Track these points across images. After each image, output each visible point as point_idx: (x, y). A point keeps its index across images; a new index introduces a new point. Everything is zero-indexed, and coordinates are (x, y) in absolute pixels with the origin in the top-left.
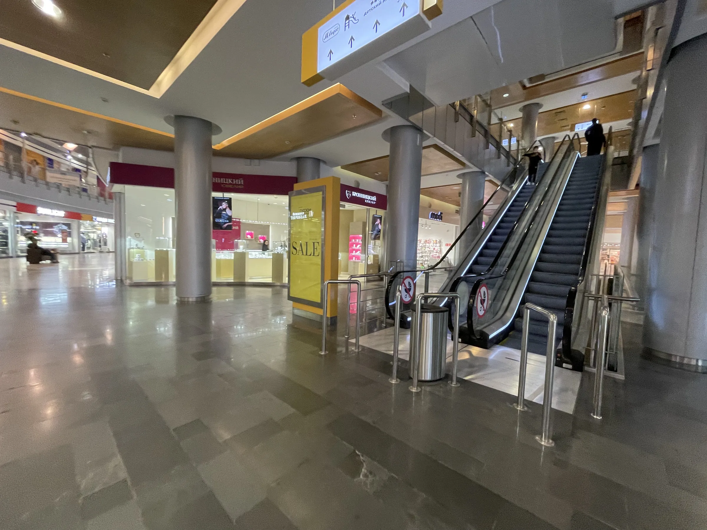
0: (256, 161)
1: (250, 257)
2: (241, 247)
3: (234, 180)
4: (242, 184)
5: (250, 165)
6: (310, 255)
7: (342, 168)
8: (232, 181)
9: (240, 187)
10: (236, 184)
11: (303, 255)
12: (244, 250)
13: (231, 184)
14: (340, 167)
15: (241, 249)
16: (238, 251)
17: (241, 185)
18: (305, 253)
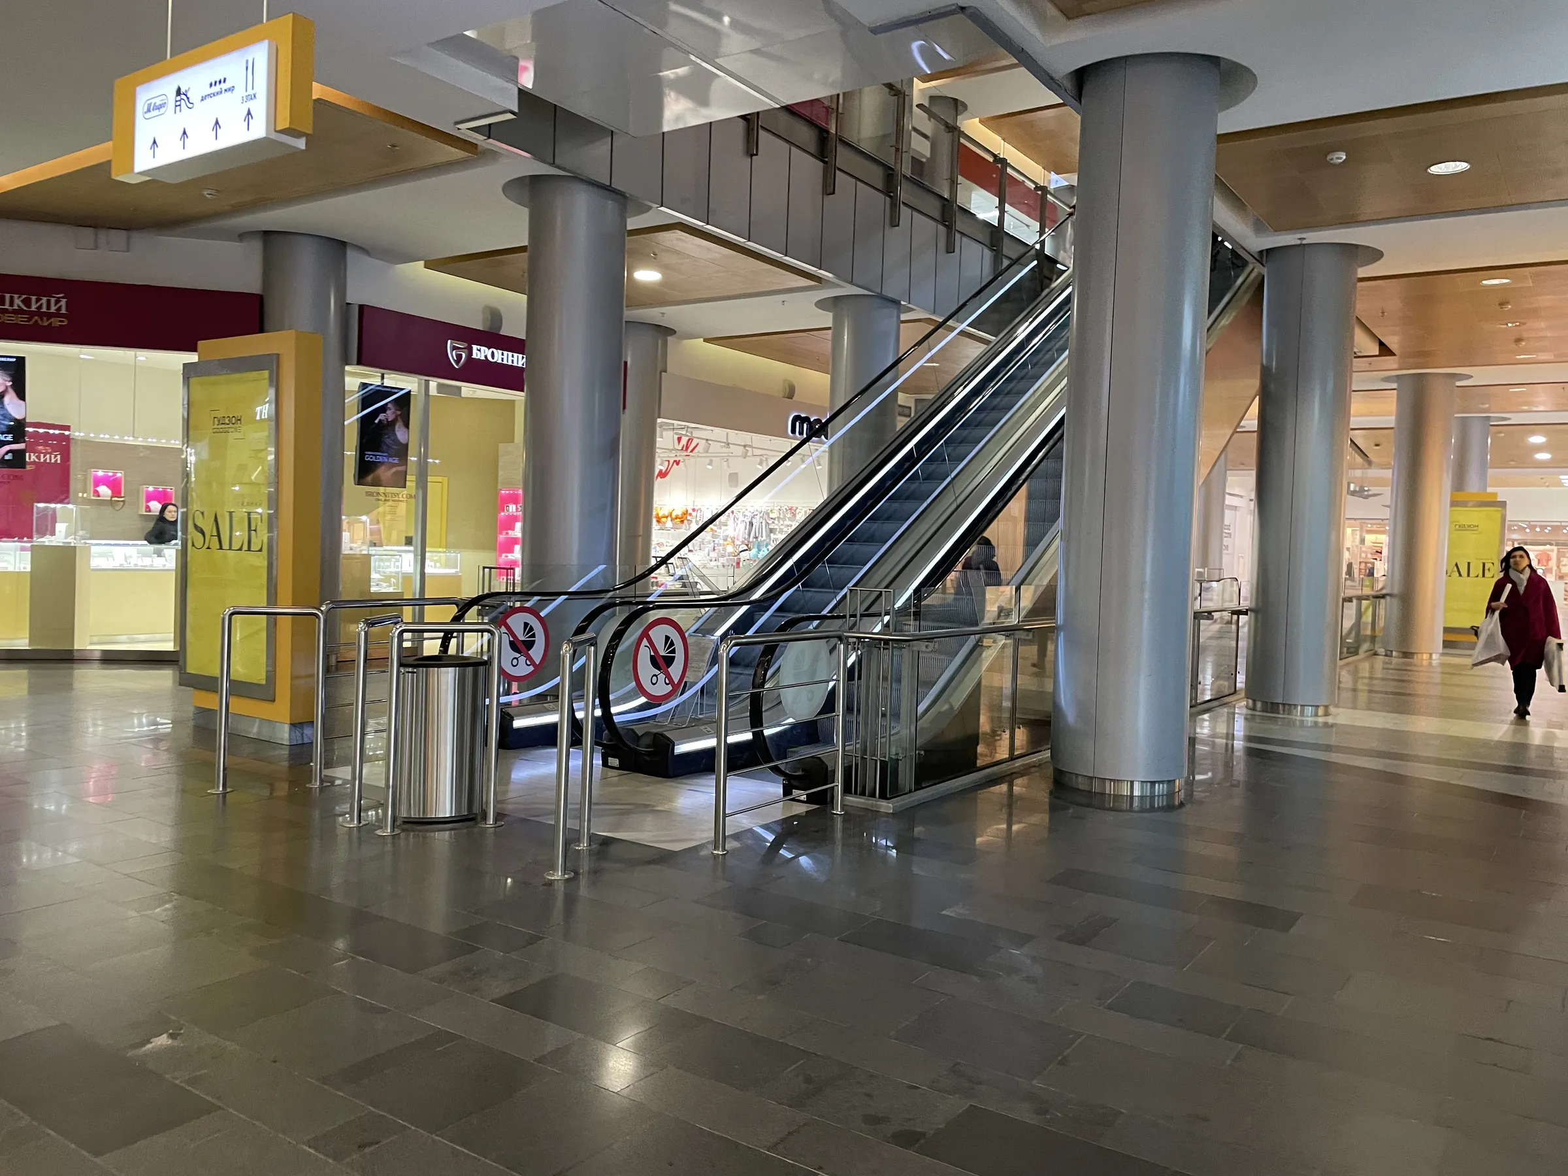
0: (119, 237)
1: (96, 562)
2: (61, 527)
3: (34, 298)
4: (63, 311)
5: (96, 247)
6: (240, 549)
7: (426, 267)
8: (27, 302)
9: (56, 322)
10: (38, 312)
11: (221, 548)
12: (71, 540)
13: (20, 311)
14: (422, 263)
15: (61, 535)
16: (47, 540)
17: (58, 314)
18: (226, 545)
